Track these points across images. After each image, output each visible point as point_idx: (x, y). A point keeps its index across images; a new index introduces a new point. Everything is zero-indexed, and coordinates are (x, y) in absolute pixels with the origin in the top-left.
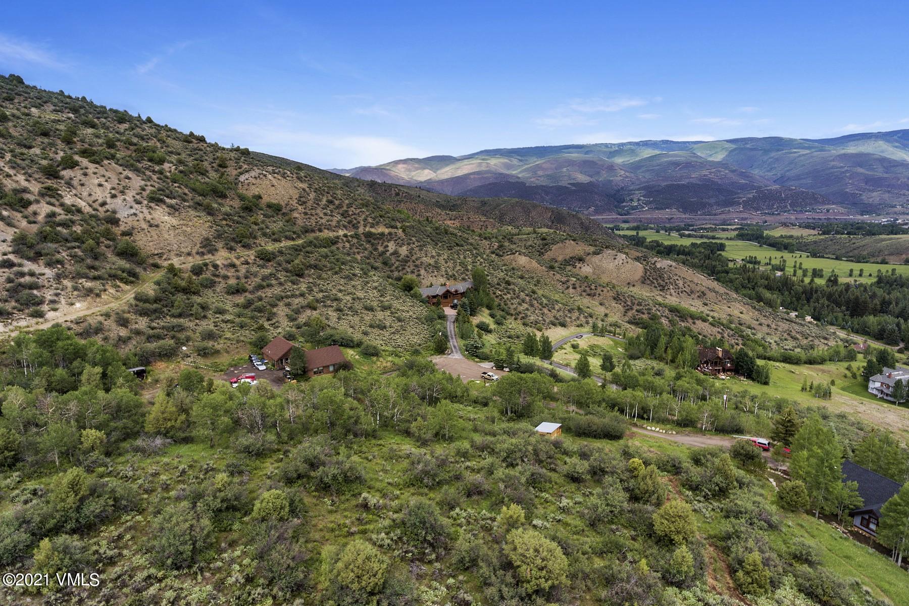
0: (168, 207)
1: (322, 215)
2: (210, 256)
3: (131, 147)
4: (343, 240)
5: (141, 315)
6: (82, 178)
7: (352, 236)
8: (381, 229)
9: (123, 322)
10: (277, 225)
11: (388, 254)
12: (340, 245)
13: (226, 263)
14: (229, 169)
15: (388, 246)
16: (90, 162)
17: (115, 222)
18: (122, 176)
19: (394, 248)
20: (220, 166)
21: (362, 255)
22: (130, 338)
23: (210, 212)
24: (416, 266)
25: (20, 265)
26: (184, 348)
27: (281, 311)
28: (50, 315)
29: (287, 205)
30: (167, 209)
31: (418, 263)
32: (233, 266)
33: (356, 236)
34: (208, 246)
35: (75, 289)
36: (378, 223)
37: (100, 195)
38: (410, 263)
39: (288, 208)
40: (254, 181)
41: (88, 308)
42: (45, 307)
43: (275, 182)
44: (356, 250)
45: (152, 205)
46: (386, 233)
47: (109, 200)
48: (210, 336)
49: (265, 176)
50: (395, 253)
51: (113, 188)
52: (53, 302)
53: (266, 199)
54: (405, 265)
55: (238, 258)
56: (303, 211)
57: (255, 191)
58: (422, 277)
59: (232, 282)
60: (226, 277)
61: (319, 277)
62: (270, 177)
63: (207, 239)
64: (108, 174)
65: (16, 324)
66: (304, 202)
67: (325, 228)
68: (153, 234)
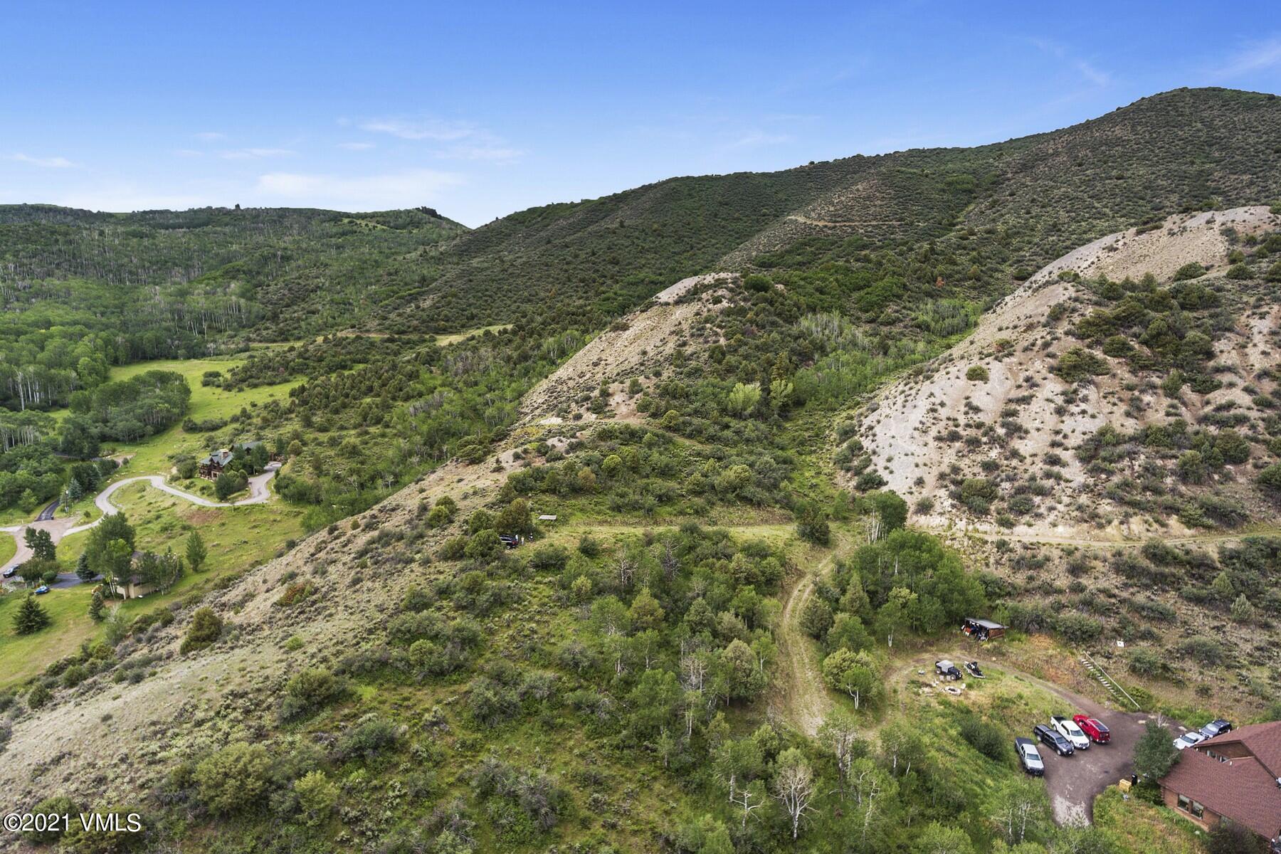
9: (1077, 570)
22: (1060, 592)
25: (1064, 465)
26: (1121, 644)
28: (1020, 529)
35: (1084, 508)
42: (1025, 519)
48: (1211, 654)
52: (1039, 515)
65: (978, 526)
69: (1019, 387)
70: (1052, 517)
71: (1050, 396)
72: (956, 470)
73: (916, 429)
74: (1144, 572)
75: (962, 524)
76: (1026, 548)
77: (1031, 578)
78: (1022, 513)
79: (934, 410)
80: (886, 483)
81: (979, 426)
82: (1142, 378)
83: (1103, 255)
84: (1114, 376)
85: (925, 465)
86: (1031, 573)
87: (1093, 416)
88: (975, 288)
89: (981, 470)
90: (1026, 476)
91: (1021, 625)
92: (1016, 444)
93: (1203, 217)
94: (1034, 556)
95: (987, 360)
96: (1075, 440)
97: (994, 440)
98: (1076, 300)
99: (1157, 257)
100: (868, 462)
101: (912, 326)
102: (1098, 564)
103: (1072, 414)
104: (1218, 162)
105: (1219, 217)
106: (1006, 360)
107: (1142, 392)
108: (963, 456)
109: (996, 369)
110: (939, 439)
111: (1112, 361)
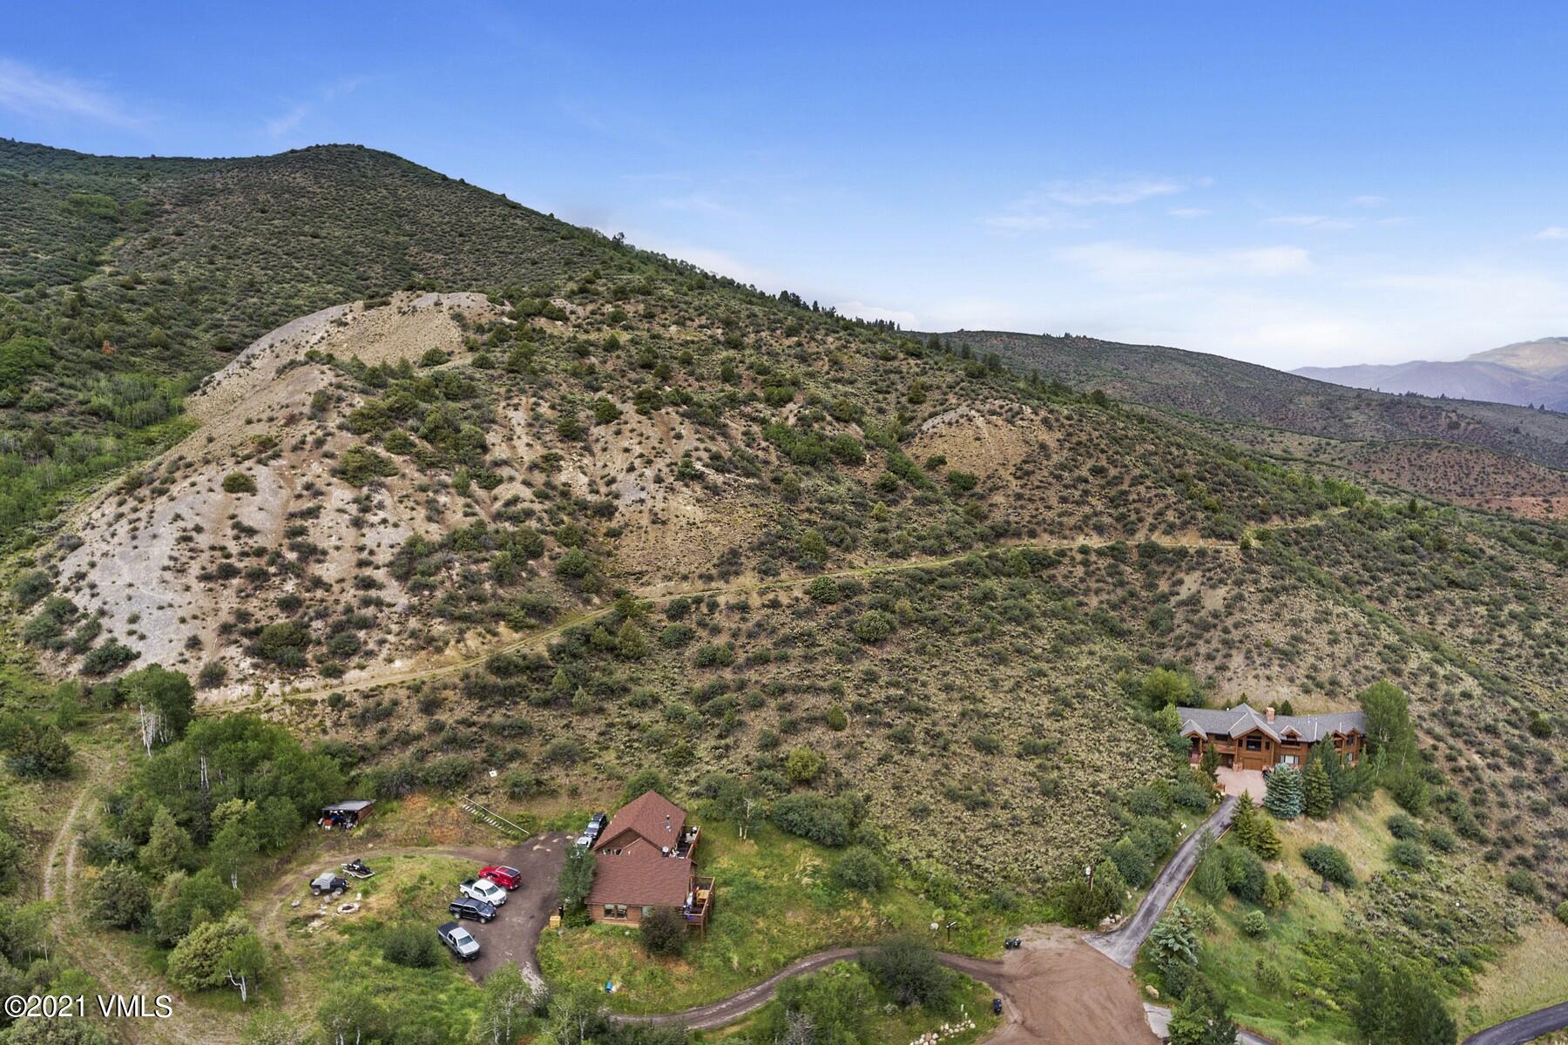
0: (705, 488)
1: (1054, 501)
2: (719, 584)
3: (761, 378)
4: (1073, 559)
5: (470, 696)
6: (610, 438)
7: (1100, 553)
8: (1191, 541)
9: (429, 707)
11: (1174, 600)
12: (1060, 571)
13: (735, 601)
15: (1181, 582)
16: (639, 412)
17: (607, 511)
18: (671, 434)
19: (1194, 588)
20: (911, 401)
21: (1105, 597)
22: (419, 737)
23: (792, 496)
24: (1225, 642)
25: (381, 587)
26: (494, 774)
27: (761, 721)
28: (351, 675)
29: (989, 477)
30: (699, 493)
31: (1236, 635)
32: (744, 608)
33: (1117, 553)
34: (729, 565)
35: (417, 634)
36: (1184, 525)
37: (618, 463)
38: (1216, 635)
39: (989, 484)
40: (943, 429)
42: (354, 662)
43: (985, 433)
44: (1094, 585)
46: (1192, 551)
47: (620, 477)
48: (560, 756)
50: (1194, 602)
51: (641, 456)
52: (370, 653)
53: (952, 466)
54: (1199, 637)
55: (762, 593)
56: (1018, 490)
57: (938, 449)
58: (1229, 674)
59: (720, 641)
60: (716, 631)
62: (980, 421)
63: (736, 551)
64: (650, 432)
65: (297, 684)
66: (1028, 473)
67: (1045, 530)
68: (651, 536)
69: (299, 496)
70: (384, 653)
71: (341, 505)
72: (243, 616)
73: (165, 569)
74: (495, 689)
75: (274, 688)
76: (366, 697)
77: (383, 732)
78: (348, 655)
79: (188, 539)
80: (138, 655)
81: (260, 552)
82: (432, 477)
83: (333, 329)
84: (404, 476)
85: (195, 617)
86: (381, 725)
87: (396, 525)
88: (163, 360)
89: (277, 611)
90: (340, 608)
91: (389, 792)
92: (316, 570)
93: (428, 299)
94: (379, 704)
95: (247, 464)
96: (384, 556)
97: (286, 569)
98: (339, 386)
99: (394, 337)
100: (94, 629)
101: (82, 413)
102: (449, 693)
103: (372, 525)
104: (411, 236)
105: (447, 300)
106: (272, 462)
107: (436, 492)
108: (248, 596)
109: (263, 476)
110: (205, 577)
111: (398, 460)
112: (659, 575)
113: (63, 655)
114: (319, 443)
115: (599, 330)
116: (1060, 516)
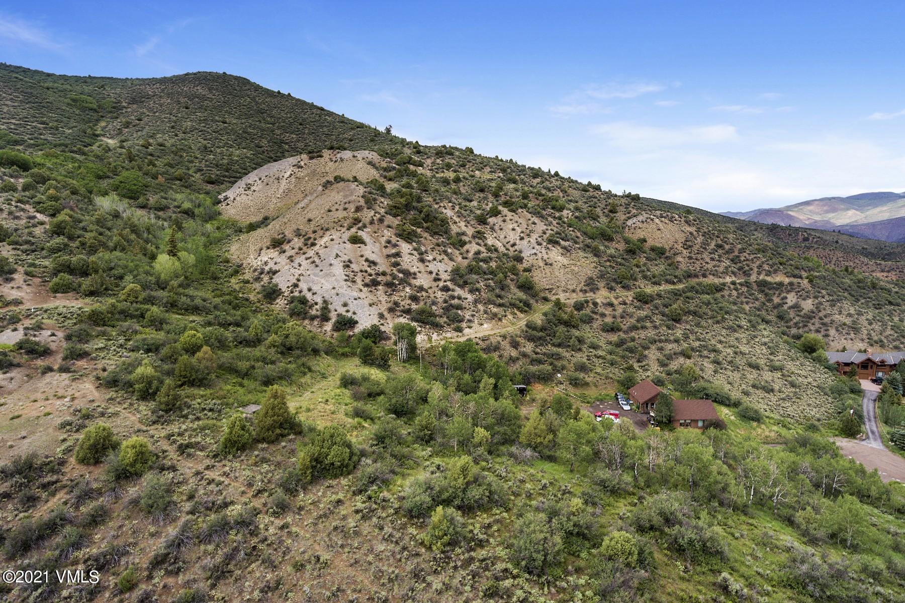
0: (562, 248)
1: (708, 260)
2: (591, 294)
3: (540, 198)
4: (729, 287)
5: (528, 340)
6: (502, 223)
7: (741, 284)
8: (779, 278)
9: (515, 345)
10: (658, 268)
11: (785, 307)
12: (726, 293)
13: (605, 301)
14: (618, 214)
15: (786, 298)
16: (509, 211)
17: (519, 259)
18: (530, 222)
19: (794, 300)
20: (611, 211)
21: (751, 305)
22: (518, 359)
23: (597, 253)
24: (823, 324)
25: (453, 290)
26: (559, 375)
27: (653, 355)
28: (467, 331)
29: (671, 249)
30: (561, 250)
31: (826, 320)
32: (611, 305)
33: (747, 284)
34: (591, 285)
35: (486, 312)
36: (776, 271)
37: (513, 237)
38: (816, 321)
39: (672, 252)
40: (641, 225)
41: (492, 329)
42: (464, 325)
43: (661, 226)
44: (745, 300)
45: (550, 246)
46: (786, 283)
47: (518, 242)
48: (582, 368)
49: (652, 220)
50: (796, 307)
51: (522, 232)
52: (469, 321)
53: (650, 243)
54: (808, 322)
55: (616, 298)
56: (688, 255)
57: (640, 234)
58: (831, 338)
59: (608, 320)
60: (603, 315)
61: (698, 325)
62: (657, 221)
63: (591, 278)
64: (520, 221)
65: (445, 335)
66: (690, 246)
67: (710, 274)
68: (547, 271)
69: (386, 247)
70: (476, 321)
71: (409, 251)
72: (396, 304)
73: (346, 280)
75: (435, 336)
76: (483, 340)
77: (501, 356)
78: (459, 322)
79: (348, 266)
80: (357, 322)
81: (384, 273)
82: (437, 239)
83: (296, 170)
84: (426, 238)
85: (374, 304)
86: (498, 353)
87: (440, 262)
89: (410, 301)
90: (440, 300)
93: (347, 154)
94: (491, 344)
95: (353, 230)
96: (445, 276)
97: (402, 282)
102: (519, 339)
103: (429, 261)
106: (364, 230)
107: (443, 247)
108: (391, 294)
109: (363, 234)
110: (366, 285)
111: (419, 230)
112: (560, 289)
113: (316, 323)
114: (381, 220)
115: (443, 172)
116: (714, 267)
